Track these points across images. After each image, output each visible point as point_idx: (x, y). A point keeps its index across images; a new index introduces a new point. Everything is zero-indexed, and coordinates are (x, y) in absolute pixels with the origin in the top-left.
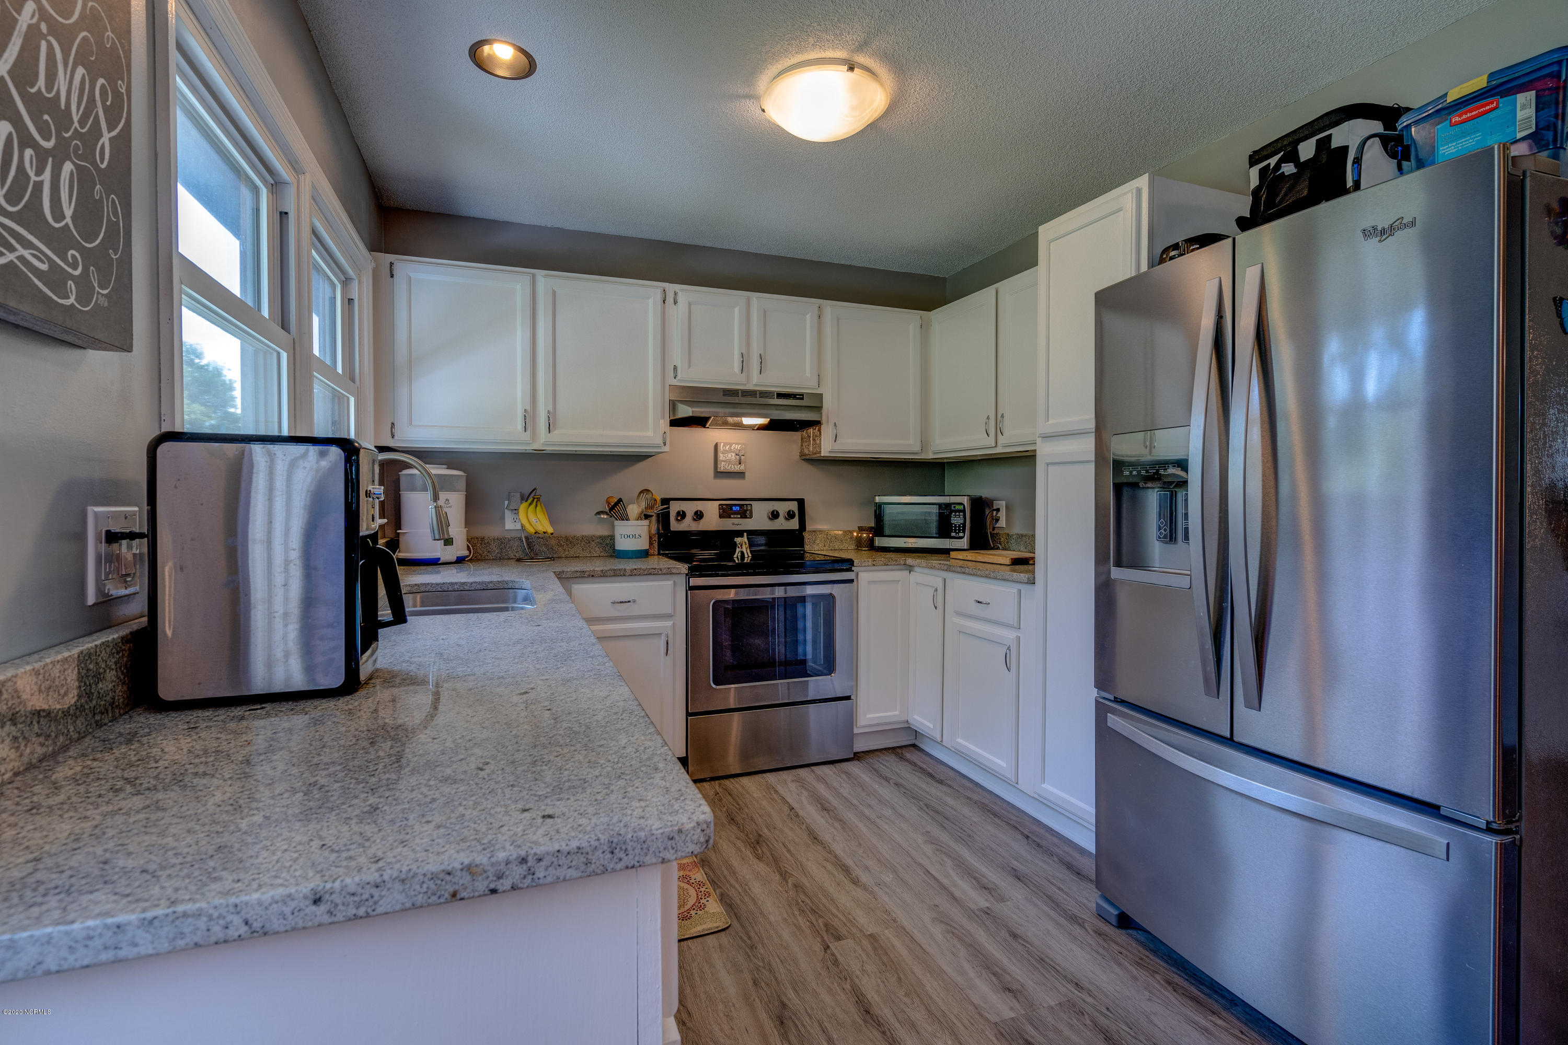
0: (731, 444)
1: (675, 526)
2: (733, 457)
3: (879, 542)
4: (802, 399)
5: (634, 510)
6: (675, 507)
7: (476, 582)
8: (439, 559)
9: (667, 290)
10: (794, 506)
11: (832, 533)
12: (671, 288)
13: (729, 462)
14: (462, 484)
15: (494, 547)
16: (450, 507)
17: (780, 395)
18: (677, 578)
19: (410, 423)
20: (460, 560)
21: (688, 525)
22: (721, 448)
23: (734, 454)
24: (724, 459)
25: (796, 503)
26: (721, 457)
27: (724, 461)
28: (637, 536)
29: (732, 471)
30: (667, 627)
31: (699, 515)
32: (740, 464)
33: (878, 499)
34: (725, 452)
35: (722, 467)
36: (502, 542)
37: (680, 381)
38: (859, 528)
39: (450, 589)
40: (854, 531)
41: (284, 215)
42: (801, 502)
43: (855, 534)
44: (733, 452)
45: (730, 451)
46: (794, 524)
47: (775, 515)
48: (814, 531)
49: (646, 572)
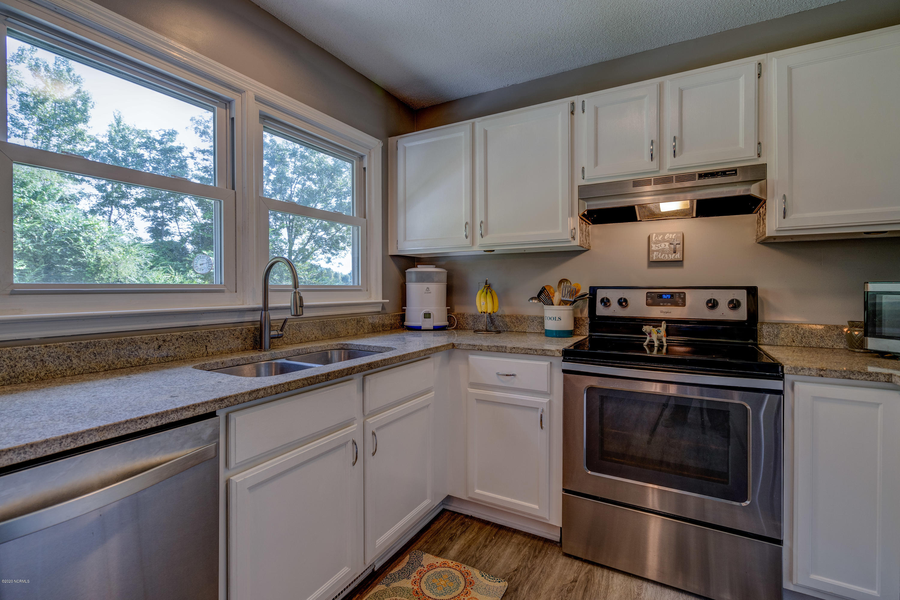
0: (664, 234)
1: (601, 311)
2: (667, 247)
3: (873, 343)
4: (736, 174)
5: (557, 297)
6: (601, 294)
7: (376, 346)
8: (421, 327)
9: (575, 102)
10: (742, 296)
11: (806, 327)
12: (578, 99)
13: (663, 251)
14: (444, 277)
15: (470, 321)
16: (430, 293)
17: (703, 176)
18: (554, 360)
19: (405, 239)
20: (436, 329)
21: (615, 310)
22: (653, 238)
23: (667, 244)
24: (657, 248)
25: (745, 291)
26: (654, 247)
27: (656, 251)
28: (557, 319)
29: (665, 260)
30: (542, 403)
31: (623, 302)
32: (675, 252)
33: (872, 287)
34: (656, 243)
35: (655, 257)
36: (476, 318)
37: (589, 180)
38: (849, 322)
39: (363, 349)
40: (845, 327)
41: (233, 119)
42: (752, 292)
43: (845, 330)
44: (667, 241)
45: (664, 241)
46: (741, 314)
47: (713, 304)
48: (776, 324)
49: (523, 352)
